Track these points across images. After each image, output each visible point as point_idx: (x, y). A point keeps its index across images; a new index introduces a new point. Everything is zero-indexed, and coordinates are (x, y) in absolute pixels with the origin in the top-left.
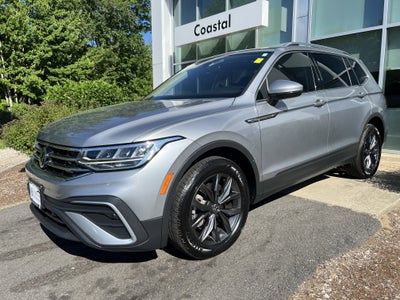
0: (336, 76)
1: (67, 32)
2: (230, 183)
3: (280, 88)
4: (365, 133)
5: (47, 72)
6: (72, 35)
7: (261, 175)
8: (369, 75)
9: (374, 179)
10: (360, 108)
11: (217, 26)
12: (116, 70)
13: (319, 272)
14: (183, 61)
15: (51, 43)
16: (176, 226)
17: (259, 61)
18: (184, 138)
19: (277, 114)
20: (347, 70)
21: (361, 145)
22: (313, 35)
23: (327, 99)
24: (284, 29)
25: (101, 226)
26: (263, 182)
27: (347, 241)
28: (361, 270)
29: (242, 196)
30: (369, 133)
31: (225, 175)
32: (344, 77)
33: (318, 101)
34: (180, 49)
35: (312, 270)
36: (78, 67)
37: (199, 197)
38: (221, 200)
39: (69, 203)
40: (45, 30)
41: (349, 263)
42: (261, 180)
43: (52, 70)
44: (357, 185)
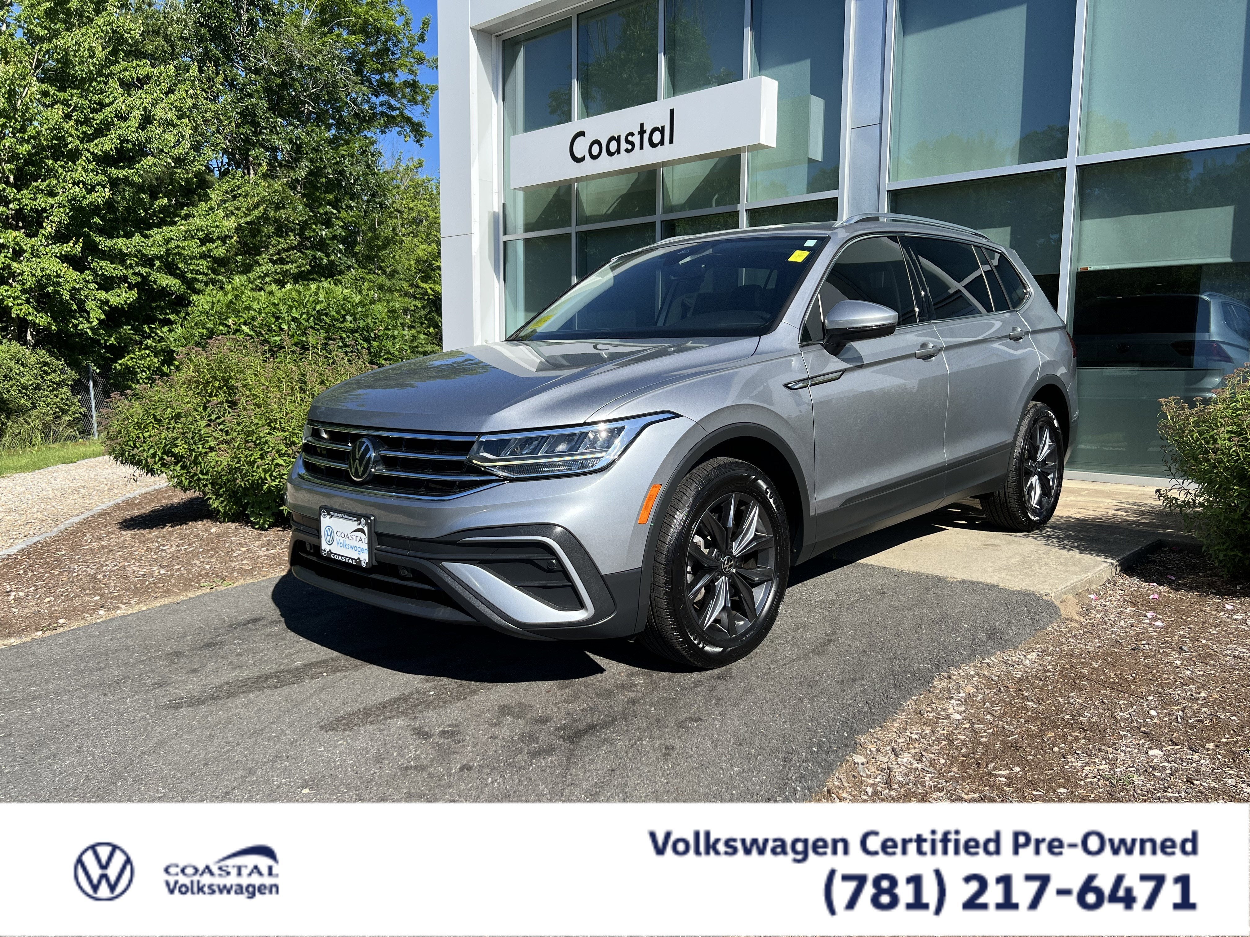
0: (955, 286)
1: (155, 130)
2: (755, 513)
3: (848, 318)
4: (1026, 422)
5: (91, 248)
6: (170, 137)
7: (812, 502)
8: (1033, 288)
9: (1049, 531)
10: (1015, 364)
11: (636, 139)
12: (300, 247)
13: (939, 684)
14: (528, 228)
15: (105, 160)
16: (662, 592)
17: (798, 256)
18: (677, 416)
19: (844, 371)
20: (982, 269)
21: (1017, 450)
22: (895, 175)
23: (943, 342)
24: (817, 152)
25: (519, 588)
26: (816, 517)
27: (991, 635)
28: (1020, 680)
29: (777, 543)
30: (1034, 421)
31: (746, 497)
32: (976, 287)
33: (924, 345)
34: (520, 195)
35: (926, 680)
36: (188, 236)
37: (698, 539)
38: (737, 548)
39: (455, 543)
40: (87, 121)
41: (995, 670)
42: (812, 513)
43: (105, 243)
44: (1009, 543)
